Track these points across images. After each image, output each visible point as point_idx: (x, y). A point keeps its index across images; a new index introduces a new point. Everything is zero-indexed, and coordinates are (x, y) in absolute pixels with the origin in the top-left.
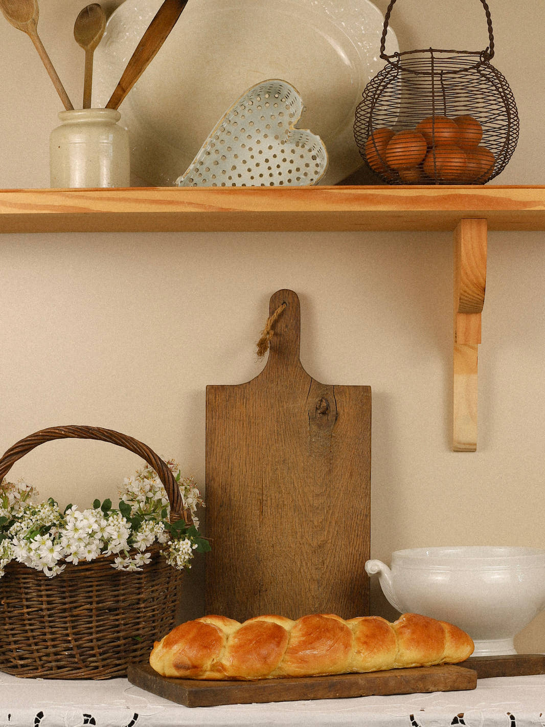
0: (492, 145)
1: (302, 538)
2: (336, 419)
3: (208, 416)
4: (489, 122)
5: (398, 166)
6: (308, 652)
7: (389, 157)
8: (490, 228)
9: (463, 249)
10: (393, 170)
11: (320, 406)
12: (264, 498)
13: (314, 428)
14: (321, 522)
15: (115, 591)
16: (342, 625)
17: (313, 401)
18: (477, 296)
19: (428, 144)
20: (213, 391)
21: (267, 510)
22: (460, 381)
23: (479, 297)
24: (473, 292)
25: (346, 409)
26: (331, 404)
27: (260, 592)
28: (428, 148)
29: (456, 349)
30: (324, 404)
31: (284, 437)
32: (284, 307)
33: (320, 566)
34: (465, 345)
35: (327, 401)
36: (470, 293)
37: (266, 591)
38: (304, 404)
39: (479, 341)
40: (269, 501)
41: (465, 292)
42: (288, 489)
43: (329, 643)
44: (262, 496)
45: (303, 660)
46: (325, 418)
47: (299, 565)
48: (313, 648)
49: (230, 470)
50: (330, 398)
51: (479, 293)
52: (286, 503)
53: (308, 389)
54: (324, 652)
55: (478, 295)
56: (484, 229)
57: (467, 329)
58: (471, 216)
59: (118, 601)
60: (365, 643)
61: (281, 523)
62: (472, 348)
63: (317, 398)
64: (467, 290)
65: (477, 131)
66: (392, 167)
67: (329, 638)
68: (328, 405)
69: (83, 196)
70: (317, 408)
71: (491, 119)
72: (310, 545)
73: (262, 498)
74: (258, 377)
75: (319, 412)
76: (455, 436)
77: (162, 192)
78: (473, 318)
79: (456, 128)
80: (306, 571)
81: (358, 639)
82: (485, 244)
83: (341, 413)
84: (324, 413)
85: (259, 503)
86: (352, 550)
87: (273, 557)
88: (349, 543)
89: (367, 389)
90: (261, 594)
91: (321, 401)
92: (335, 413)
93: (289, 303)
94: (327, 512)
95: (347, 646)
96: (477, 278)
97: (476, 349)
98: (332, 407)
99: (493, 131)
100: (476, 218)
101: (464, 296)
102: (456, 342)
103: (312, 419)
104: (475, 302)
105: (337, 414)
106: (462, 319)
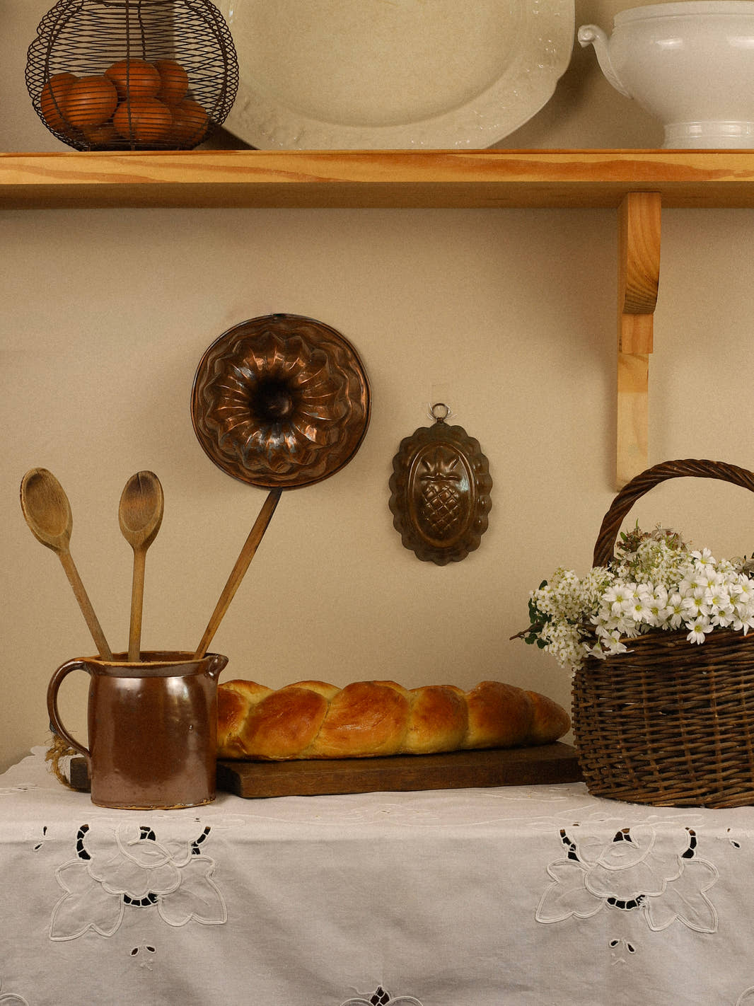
0: (207, 98)
4: (203, 69)
5: (82, 123)
6: (349, 727)
7: (70, 111)
8: (665, 205)
9: (631, 231)
10: (75, 128)
15: (671, 686)
16: (397, 695)
18: (649, 292)
19: (119, 94)
22: (625, 401)
23: (651, 293)
24: (644, 287)
28: (119, 100)
29: (621, 361)
34: (633, 354)
36: (640, 287)
39: (650, 350)
41: (634, 287)
43: (377, 716)
45: (343, 738)
48: (357, 723)
51: (650, 288)
54: (370, 728)
55: (650, 290)
56: (657, 205)
57: (635, 335)
59: (675, 701)
60: (424, 718)
62: (643, 359)
64: (636, 284)
65: (182, 79)
66: (74, 123)
67: (377, 711)
69: (141, 162)
71: (205, 64)
76: (619, 473)
77: (242, 157)
78: (643, 320)
79: (155, 75)
81: (416, 712)
82: (658, 224)
95: (400, 721)
96: (648, 270)
97: (646, 360)
99: (210, 81)
100: (647, 191)
101: (631, 291)
102: (621, 351)
104: (646, 299)
106: (628, 322)
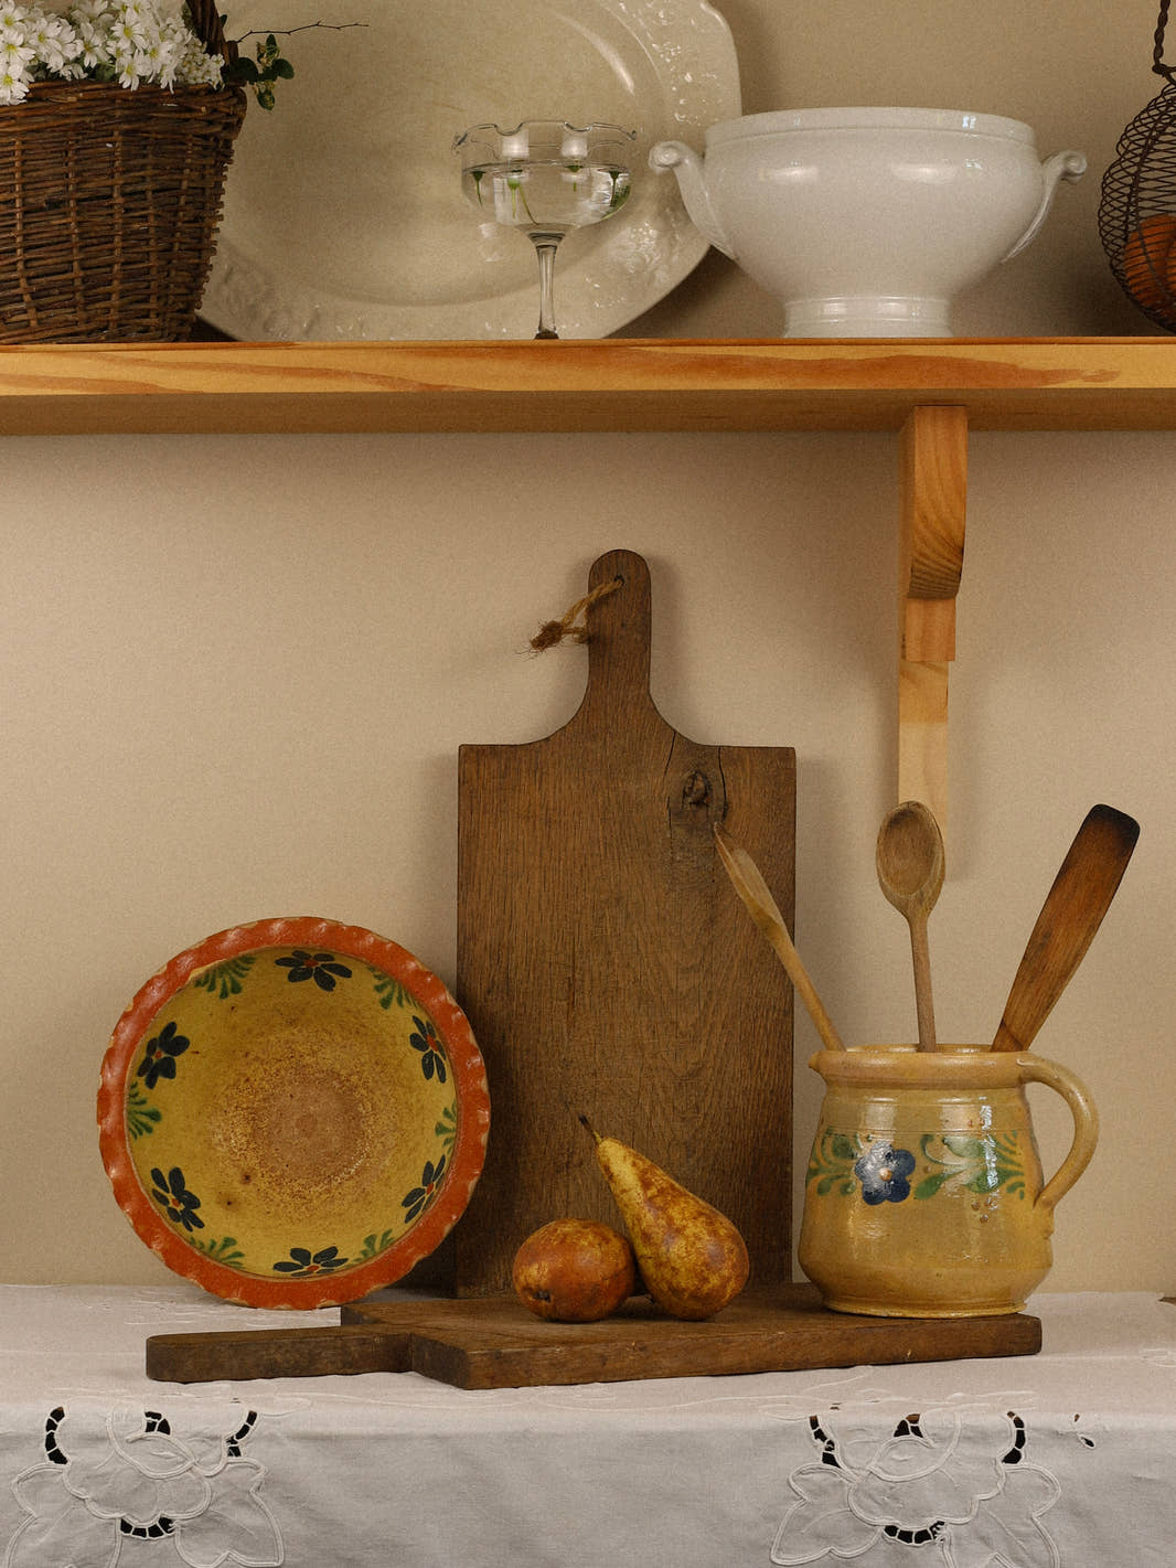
1: (654, 1056)
2: (724, 816)
3: (462, 808)
8: (974, 426)
9: (918, 467)
11: (691, 789)
12: (577, 976)
13: (680, 832)
14: (693, 1025)
17: (677, 778)
18: (946, 563)
20: (473, 755)
21: (583, 999)
22: (911, 737)
23: (951, 565)
24: (940, 555)
25: (746, 796)
26: (715, 785)
27: (567, 1167)
29: (903, 673)
30: (700, 784)
31: (618, 852)
32: (617, 585)
33: (690, 1115)
34: (923, 663)
35: (705, 777)
36: (933, 556)
37: (582, 1163)
38: (658, 784)
39: (950, 655)
40: (587, 983)
41: (923, 555)
42: (626, 957)
44: (574, 971)
46: (702, 813)
47: (647, 1111)
49: (506, 917)
50: (713, 772)
51: (951, 558)
52: (621, 985)
53: (668, 754)
55: (949, 561)
56: (961, 426)
57: (926, 632)
58: (935, 401)
61: (612, 1026)
62: (938, 670)
63: (684, 772)
64: (927, 551)
68: (708, 787)
69: (143, 360)
70: (684, 792)
72: (671, 1070)
73: (574, 976)
74: (564, 728)
75: (690, 800)
78: (939, 608)
80: (663, 1124)
82: (963, 458)
83: (735, 802)
84: (698, 803)
85: (566, 985)
86: (756, 1082)
87: (595, 1096)
88: (751, 1069)
89: (786, 755)
90: (570, 1171)
91: (694, 778)
92: (722, 803)
93: (629, 578)
94: (706, 1004)
96: (945, 528)
97: (943, 673)
98: (717, 791)
100: (943, 404)
101: (919, 562)
102: (904, 657)
103: (676, 814)
104: (943, 575)
105: (726, 804)
106: (915, 608)
